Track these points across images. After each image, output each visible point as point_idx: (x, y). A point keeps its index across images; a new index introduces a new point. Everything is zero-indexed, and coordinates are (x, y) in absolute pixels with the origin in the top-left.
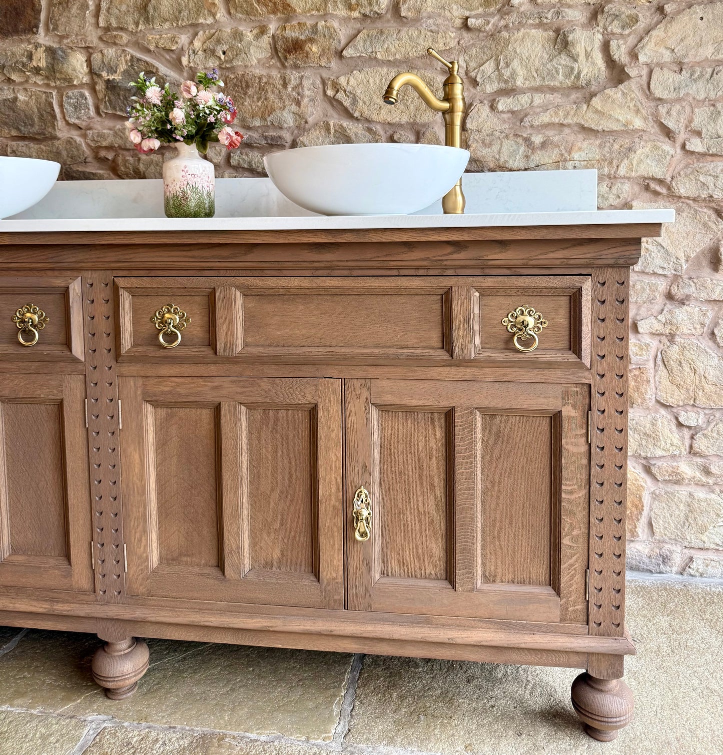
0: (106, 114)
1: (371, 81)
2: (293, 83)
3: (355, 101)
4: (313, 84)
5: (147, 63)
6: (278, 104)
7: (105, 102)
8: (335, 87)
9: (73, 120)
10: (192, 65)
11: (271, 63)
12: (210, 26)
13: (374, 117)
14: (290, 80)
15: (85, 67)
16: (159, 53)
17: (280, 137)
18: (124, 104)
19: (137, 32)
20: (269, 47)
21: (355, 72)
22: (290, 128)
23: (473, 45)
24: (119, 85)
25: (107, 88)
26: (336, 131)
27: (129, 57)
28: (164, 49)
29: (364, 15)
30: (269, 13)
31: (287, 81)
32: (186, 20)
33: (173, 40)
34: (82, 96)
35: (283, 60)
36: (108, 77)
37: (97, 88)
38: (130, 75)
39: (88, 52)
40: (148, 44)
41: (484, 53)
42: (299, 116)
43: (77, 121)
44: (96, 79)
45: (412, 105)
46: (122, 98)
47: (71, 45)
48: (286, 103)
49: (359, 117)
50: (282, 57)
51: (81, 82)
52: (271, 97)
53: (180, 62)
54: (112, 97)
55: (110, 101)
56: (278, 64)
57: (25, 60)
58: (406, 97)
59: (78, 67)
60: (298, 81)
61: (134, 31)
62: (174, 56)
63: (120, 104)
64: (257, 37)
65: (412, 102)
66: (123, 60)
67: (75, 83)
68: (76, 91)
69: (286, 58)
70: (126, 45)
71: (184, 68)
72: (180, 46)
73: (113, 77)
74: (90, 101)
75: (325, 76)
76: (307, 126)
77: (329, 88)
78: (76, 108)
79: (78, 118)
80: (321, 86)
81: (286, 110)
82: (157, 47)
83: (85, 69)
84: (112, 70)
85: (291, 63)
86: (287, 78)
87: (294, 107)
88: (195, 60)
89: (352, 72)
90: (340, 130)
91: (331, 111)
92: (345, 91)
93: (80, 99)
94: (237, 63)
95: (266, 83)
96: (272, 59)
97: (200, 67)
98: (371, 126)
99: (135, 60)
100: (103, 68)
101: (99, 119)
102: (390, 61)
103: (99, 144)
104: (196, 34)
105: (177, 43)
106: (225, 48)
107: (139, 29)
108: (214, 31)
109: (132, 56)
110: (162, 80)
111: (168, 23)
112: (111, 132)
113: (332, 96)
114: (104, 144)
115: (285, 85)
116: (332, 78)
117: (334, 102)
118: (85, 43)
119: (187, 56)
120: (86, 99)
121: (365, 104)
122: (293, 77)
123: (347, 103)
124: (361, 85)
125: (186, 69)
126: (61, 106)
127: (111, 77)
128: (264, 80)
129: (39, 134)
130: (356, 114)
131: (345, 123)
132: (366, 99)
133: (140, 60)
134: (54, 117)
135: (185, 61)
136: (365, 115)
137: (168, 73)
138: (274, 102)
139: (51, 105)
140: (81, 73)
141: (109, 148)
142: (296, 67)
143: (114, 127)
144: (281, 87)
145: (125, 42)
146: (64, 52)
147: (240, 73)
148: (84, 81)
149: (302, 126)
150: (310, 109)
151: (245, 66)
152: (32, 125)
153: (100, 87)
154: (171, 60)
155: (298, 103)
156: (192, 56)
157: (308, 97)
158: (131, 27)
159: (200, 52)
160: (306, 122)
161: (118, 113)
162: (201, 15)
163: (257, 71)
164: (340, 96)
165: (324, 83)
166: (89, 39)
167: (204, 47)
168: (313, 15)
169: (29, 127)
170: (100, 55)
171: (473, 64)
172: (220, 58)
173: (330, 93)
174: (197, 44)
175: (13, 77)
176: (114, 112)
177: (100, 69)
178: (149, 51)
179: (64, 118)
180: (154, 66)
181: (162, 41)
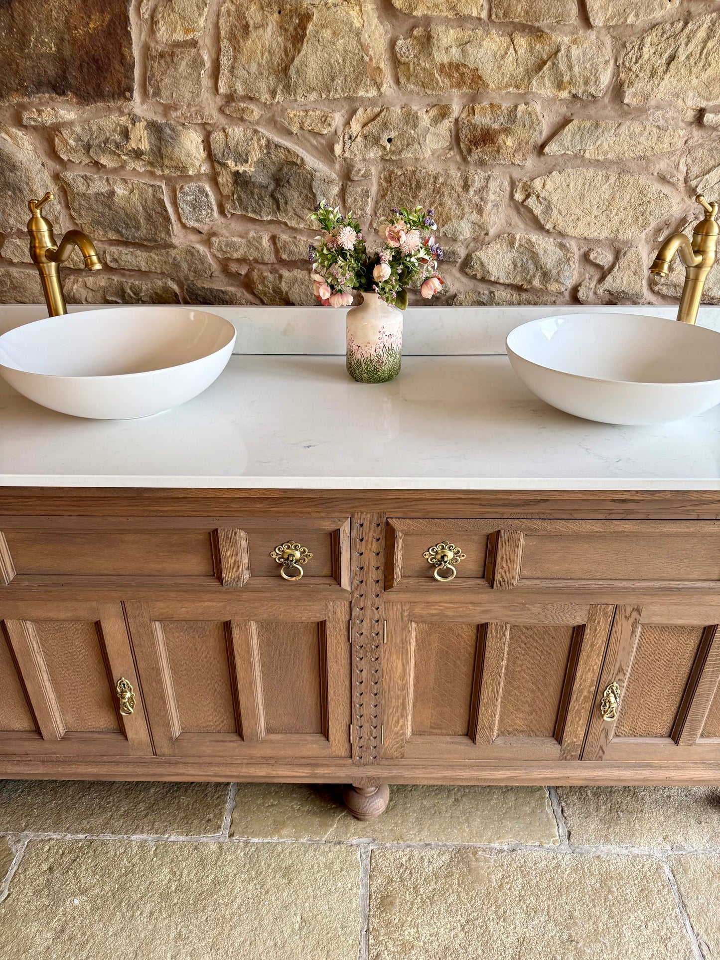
0: (233, 214)
1: (571, 186)
2: (477, 184)
3: (548, 209)
4: (500, 187)
5: (289, 151)
6: (455, 211)
7: (233, 201)
8: (526, 191)
9: (192, 223)
10: (347, 155)
11: (449, 156)
12: (373, 102)
13: (570, 231)
14: (473, 182)
15: (202, 151)
16: (303, 136)
17: (454, 253)
18: (260, 206)
19: (272, 104)
20: (448, 134)
21: (554, 173)
22: (465, 240)
23: (701, 145)
24: (253, 180)
25: (235, 182)
26: (520, 245)
27: (263, 142)
28: (310, 131)
29: (575, 96)
30: (452, 86)
31: (469, 183)
32: (340, 91)
33: (324, 120)
34: (202, 191)
35: (465, 153)
36: (236, 168)
37: (220, 180)
38: (264, 165)
39: (205, 129)
40: (289, 124)
41: (712, 156)
42: (480, 226)
43: (197, 225)
44: (219, 168)
45: (616, 218)
46: (256, 197)
47: (182, 120)
48: (466, 210)
49: (551, 230)
50: (464, 150)
51: (199, 171)
52: (448, 201)
53: (332, 150)
54: (243, 196)
55: (240, 199)
56: (458, 158)
57: (118, 138)
58: (611, 207)
59: (193, 152)
60: (483, 183)
61: (268, 103)
62: (323, 142)
63: (254, 204)
64: (436, 121)
65: (616, 214)
66: (256, 146)
67: (190, 173)
68: (193, 185)
69: (470, 151)
70: (258, 123)
71: (336, 159)
72: (332, 130)
73: (243, 168)
74: (212, 198)
75: (516, 176)
76: (487, 239)
77: (519, 190)
78: (194, 207)
79: (198, 220)
80: (508, 189)
81: (465, 219)
82: (301, 128)
83: (203, 154)
84: (242, 158)
85: (476, 157)
86: (470, 178)
87: (474, 216)
88: (351, 148)
89: (551, 173)
90: (526, 245)
91: (516, 220)
92: (538, 197)
93: (200, 196)
94: (407, 155)
95: (442, 184)
96: (450, 150)
97: (358, 158)
98: (564, 241)
99: (273, 147)
100: (228, 154)
101: (223, 220)
102: (599, 160)
103: (229, 255)
104: (354, 112)
105: (330, 125)
106: (393, 135)
107: (276, 100)
108: (379, 109)
109: (268, 141)
110: (309, 176)
111: (314, 94)
112: (244, 241)
113: (520, 201)
114: (235, 256)
115: (466, 187)
116: (525, 179)
117: (521, 208)
118: (202, 118)
119: (341, 143)
120: (207, 195)
121: (561, 214)
122: (477, 178)
123: (538, 211)
124: (559, 190)
125: (339, 159)
126: (175, 204)
127: (241, 169)
128: (441, 180)
129: (149, 240)
130: (549, 226)
131: (535, 237)
132: (563, 208)
133: (280, 147)
134: (168, 219)
135: (338, 149)
136: (559, 228)
137: (316, 166)
138: (450, 209)
139: (161, 203)
140: (197, 159)
141: (242, 261)
142: (482, 163)
143: (247, 233)
144: (461, 190)
145: (257, 118)
146: (173, 130)
147: (410, 168)
148: (202, 171)
149: (481, 238)
150: (493, 217)
151: (416, 159)
152: (138, 228)
153: (224, 179)
154: (319, 146)
155: (480, 211)
156: (348, 143)
157: (492, 202)
158: (265, 97)
159: (359, 139)
160: (487, 234)
161: (250, 215)
162: (362, 84)
163: (431, 167)
164: (531, 202)
165: (513, 184)
166: (207, 112)
167: (365, 132)
168: (509, 92)
169: (133, 230)
170: (222, 135)
171: (695, 170)
172: (385, 148)
173: (519, 197)
174: (355, 127)
175: (103, 161)
176: (244, 213)
177: (223, 155)
178: (290, 133)
179: (179, 219)
180: (298, 156)
181: (309, 121)
